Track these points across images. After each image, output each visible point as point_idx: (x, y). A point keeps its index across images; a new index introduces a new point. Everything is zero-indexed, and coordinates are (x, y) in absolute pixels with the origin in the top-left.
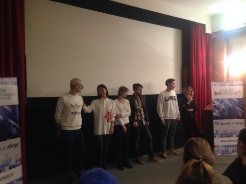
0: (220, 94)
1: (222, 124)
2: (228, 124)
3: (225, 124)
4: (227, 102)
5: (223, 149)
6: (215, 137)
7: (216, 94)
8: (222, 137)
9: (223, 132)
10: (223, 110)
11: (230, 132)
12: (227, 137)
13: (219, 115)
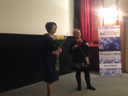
0: (104, 34)
1: (105, 54)
2: (109, 54)
3: (107, 54)
4: (109, 39)
5: (106, 71)
6: (100, 63)
7: (101, 34)
8: (105, 63)
9: (105, 60)
10: (106, 45)
11: (110, 59)
12: (109, 63)
13: (103, 48)
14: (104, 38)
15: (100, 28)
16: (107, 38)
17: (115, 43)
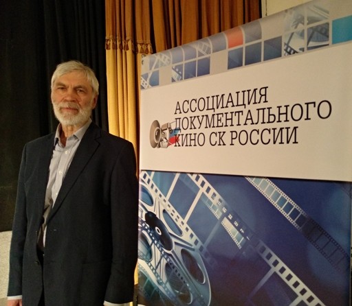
14: (177, 176)
15: (150, 76)
16: (197, 178)
17: (276, 263)
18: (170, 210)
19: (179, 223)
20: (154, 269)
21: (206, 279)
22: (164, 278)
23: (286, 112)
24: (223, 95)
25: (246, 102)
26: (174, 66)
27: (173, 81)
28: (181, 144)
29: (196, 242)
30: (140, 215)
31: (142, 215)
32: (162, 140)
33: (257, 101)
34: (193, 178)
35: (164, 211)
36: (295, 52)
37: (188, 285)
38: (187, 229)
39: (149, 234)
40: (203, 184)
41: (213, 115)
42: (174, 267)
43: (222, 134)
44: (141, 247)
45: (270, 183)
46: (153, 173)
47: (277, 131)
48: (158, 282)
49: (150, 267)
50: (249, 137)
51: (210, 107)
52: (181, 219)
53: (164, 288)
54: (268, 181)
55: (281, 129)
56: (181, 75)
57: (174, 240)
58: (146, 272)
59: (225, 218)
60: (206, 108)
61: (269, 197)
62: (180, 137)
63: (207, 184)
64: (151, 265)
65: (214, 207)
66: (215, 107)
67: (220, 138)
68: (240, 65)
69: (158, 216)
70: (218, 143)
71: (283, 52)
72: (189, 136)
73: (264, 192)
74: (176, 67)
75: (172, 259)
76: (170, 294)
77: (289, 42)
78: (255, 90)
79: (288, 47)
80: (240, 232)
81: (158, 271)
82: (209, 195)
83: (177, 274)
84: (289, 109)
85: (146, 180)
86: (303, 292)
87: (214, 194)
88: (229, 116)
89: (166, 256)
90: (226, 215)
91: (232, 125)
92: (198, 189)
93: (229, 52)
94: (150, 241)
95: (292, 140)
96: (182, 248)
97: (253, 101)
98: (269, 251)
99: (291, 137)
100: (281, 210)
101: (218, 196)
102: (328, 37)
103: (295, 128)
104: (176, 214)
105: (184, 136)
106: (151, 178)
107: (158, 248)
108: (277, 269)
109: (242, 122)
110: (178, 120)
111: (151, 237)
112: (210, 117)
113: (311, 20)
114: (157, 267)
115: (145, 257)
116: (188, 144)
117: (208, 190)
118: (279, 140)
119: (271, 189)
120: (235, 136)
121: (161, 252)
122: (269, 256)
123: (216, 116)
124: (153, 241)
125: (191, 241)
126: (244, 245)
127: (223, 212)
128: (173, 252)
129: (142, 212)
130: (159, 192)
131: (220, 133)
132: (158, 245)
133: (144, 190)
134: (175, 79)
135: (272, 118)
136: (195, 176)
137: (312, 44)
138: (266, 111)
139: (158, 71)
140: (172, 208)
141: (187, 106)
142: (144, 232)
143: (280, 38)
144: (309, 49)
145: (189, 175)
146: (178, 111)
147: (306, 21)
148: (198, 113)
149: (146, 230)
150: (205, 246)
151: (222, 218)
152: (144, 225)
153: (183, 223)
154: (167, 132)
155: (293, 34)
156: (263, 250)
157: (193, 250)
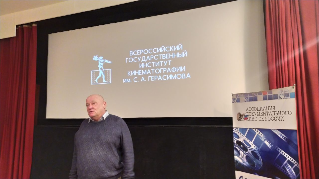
10: (253, 152)
14: (248, 129)
15: (236, 99)
16: (255, 130)
17: (281, 151)
18: (246, 139)
19: (250, 143)
20: (241, 159)
21: (260, 158)
22: (245, 160)
23: (280, 113)
24: (262, 107)
25: (269, 109)
26: (245, 97)
27: (245, 101)
28: (249, 120)
29: (256, 148)
30: (234, 142)
31: (235, 142)
32: (242, 119)
33: (272, 109)
34: (254, 130)
35: (244, 140)
36: (281, 98)
37: (254, 161)
38: (253, 145)
39: (238, 148)
40: (257, 131)
41: (259, 112)
42: (249, 157)
43: (262, 118)
44: (235, 152)
45: (278, 131)
46: (239, 129)
47: (278, 117)
48: (243, 162)
49: (239, 158)
50: (271, 119)
51: (258, 110)
52: (250, 142)
53: (246, 164)
54: (277, 130)
55: (280, 117)
56: (248, 100)
57: (248, 148)
58: (238, 160)
59: (265, 141)
60: (257, 110)
61: (278, 134)
62: (249, 118)
63: (259, 131)
64: (240, 157)
65: (262, 138)
66: (260, 110)
67: (262, 119)
68: (267, 100)
69: (242, 142)
70: (261, 120)
71: (279, 98)
72: (251, 118)
73: (276, 133)
74: (246, 98)
75: (248, 154)
76: (248, 165)
77: (280, 96)
78: (272, 107)
79: (280, 97)
80: (270, 144)
81: (243, 159)
82: (260, 135)
83: (250, 158)
84: (281, 112)
85: (236, 131)
86: (288, 157)
87: (261, 134)
88: (264, 113)
89: (246, 154)
90: (265, 140)
91: (265, 115)
92: (256, 133)
93: (263, 96)
94: (239, 150)
95: (282, 120)
96: (251, 151)
97: (271, 109)
98: (279, 148)
99: (282, 119)
100: (281, 137)
101: (263, 135)
102: (289, 96)
103: (283, 117)
104: (249, 141)
105: (250, 118)
106: (238, 130)
107: (243, 152)
108: (281, 153)
109: (269, 114)
110: (247, 113)
111: (239, 149)
112: (258, 113)
113: (285, 92)
114: (242, 158)
115: (237, 155)
116: (252, 120)
117: (259, 133)
118: (279, 120)
119: (278, 132)
120: (267, 118)
121: (244, 152)
122: (279, 150)
123: (260, 113)
124: (240, 150)
125: (255, 148)
126: (272, 148)
127: (264, 139)
128: (248, 152)
129: (235, 141)
130: (242, 134)
131: (262, 117)
132: (242, 151)
133: (236, 134)
134: (246, 101)
135: (277, 114)
136: (255, 129)
137: (285, 97)
138: (275, 112)
139: (239, 98)
140: (247, 139)
141: (250, 109)
142: (236, 147)
143: (277, 95)
144: (285, 98)
145: (253, 129)
146: (247, 110)
147: (284, 92)
148: (254, 111)
149: (237, 146)
150: (259, 149)
151: (264, 141)
152: (236, 145)
153: (251, 143)
154: (244, 116)
155: (280, 94)
156: (277, 148)
157: (255, 151)
